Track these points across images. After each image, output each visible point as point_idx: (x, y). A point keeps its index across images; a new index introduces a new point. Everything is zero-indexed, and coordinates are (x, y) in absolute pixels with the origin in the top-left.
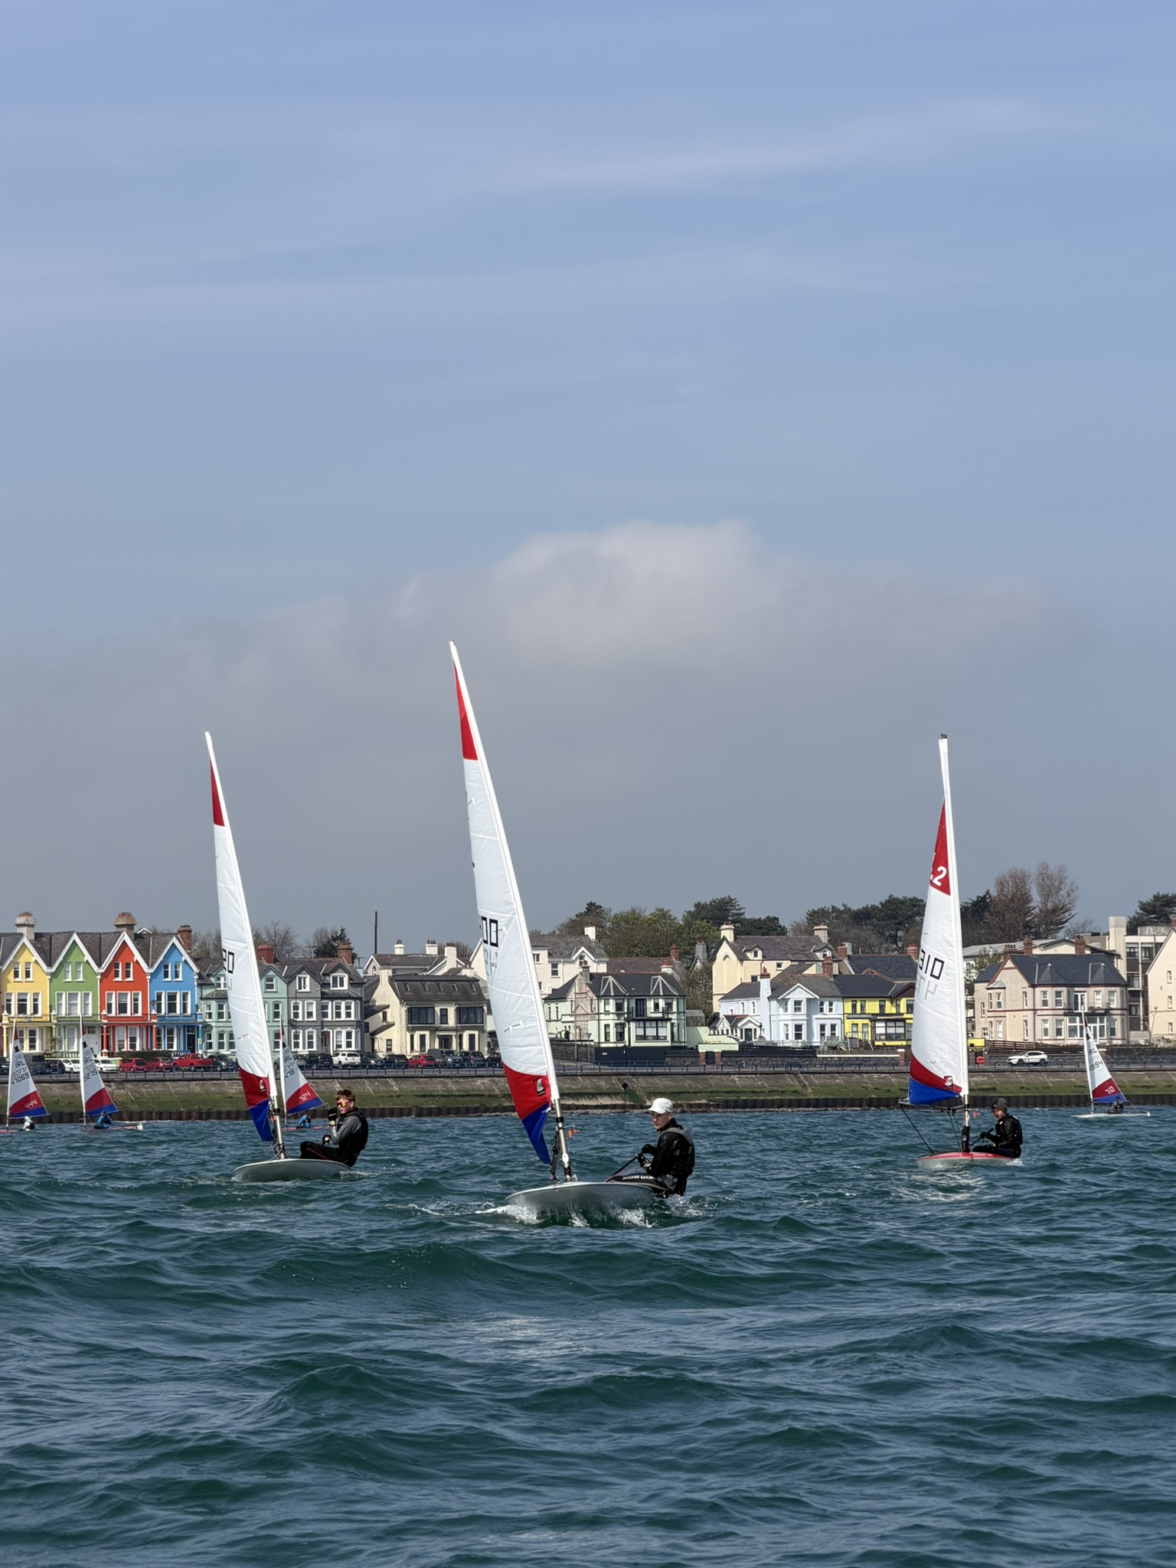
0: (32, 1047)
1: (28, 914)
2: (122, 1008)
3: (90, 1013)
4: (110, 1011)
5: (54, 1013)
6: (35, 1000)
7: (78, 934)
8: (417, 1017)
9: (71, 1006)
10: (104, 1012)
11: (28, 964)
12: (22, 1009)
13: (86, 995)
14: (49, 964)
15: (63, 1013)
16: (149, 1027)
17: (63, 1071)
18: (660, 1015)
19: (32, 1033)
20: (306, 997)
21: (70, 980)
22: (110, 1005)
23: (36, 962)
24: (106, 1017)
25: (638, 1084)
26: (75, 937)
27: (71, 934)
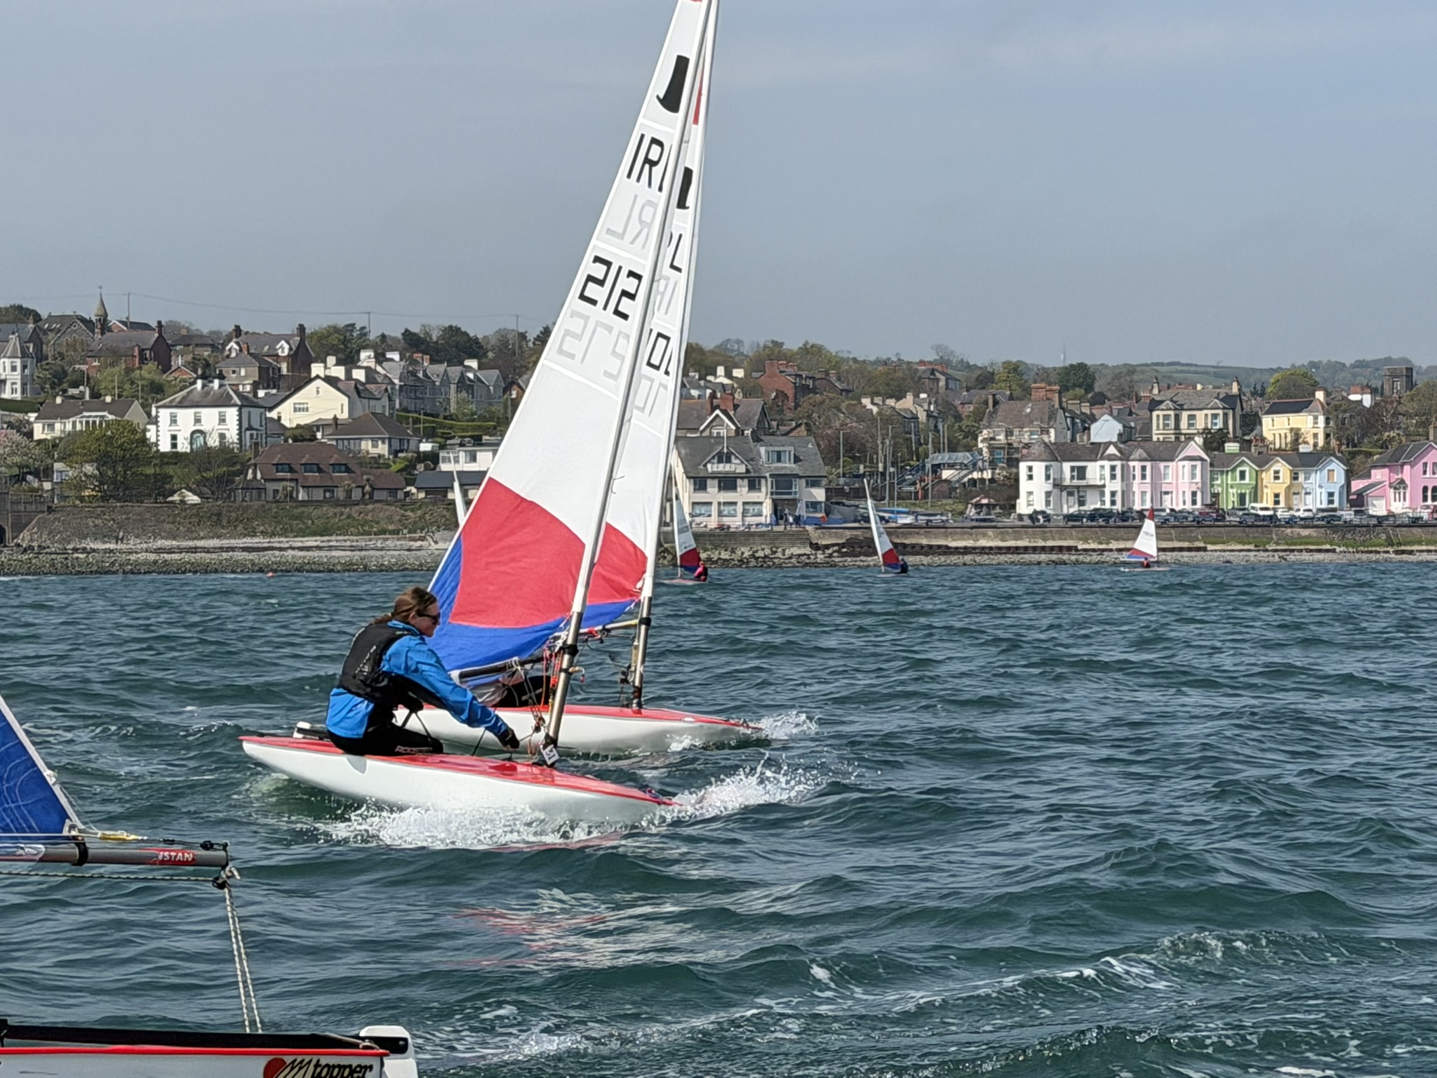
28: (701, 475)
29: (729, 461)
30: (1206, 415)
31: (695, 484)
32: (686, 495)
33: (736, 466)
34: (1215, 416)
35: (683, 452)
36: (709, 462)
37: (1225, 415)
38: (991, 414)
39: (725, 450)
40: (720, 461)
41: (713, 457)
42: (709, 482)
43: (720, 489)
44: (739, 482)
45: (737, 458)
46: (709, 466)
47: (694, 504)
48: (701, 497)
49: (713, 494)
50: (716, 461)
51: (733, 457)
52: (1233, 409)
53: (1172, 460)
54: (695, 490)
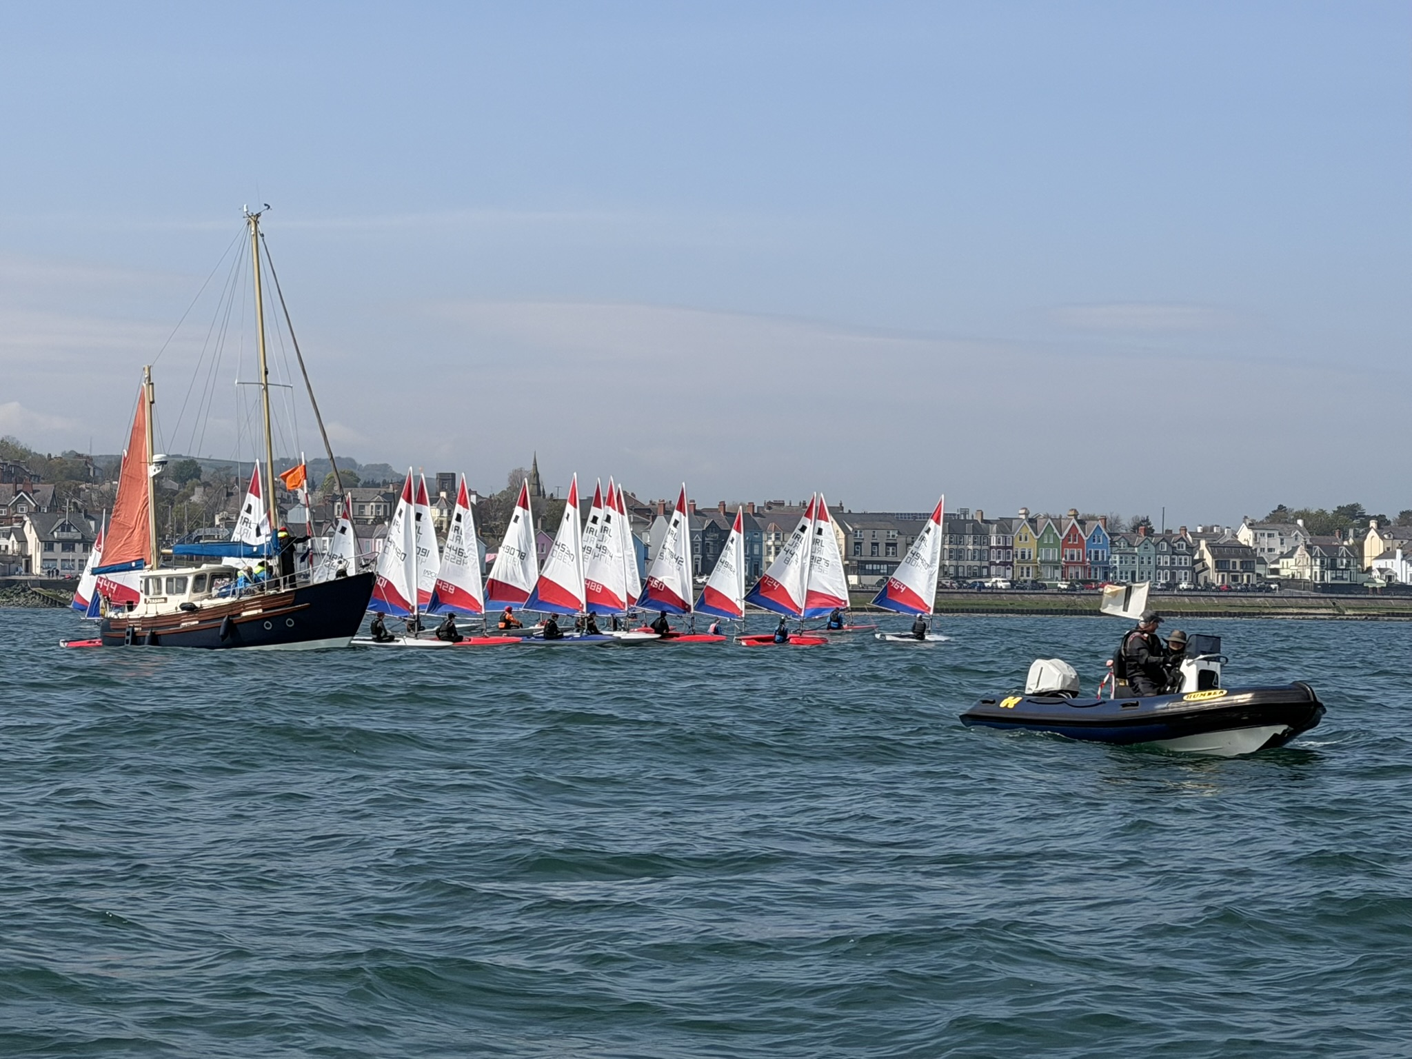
0: (1028, 576)
1: (1026, 508)
2: (1072, 557)
3: (1056, 559)
4: (1066, 558)
5: (1039, 558)
6: (1030, 552)
7: (1052, 519)
8: (1220, 565)
9: (1047, 555)
10: (1063, 559)
11: (1026, 533)
12: (1023, 556)
13: (1055, 550)
14: (1037, 534)
15: (1043, 558)
16: (1085, 567)
18: (1344, 567)
19: (1028, 569)
20: (1164, 554)
21: (1046, 542)
22: (1066, 555)
23: (1030, 533)
24: (1064, 561)
25: (1339, 603)
28: (50, 540)
29: (69, 530)
30: (372, 506)
31: (45, 546)
32: (39, 554)
33: (74, 534)
34: (378, 507)
35: (36, 523)
36: (55, 530)
37: (385, 506)
38: (226, 502)
39: (67, 523)
40: (63, 530)
41: (58, 528)
42: (55, 544)
43: (63, 550)
44: (77, 545)
45: (75, 528)
46: (55, 534)
47: (44, 560)
48: (49, 555)
49: (58, 551)
50: (59, 530)
51: (72, 528)
52: (391, 503)
53: (371, 538)
54: (45, 550)
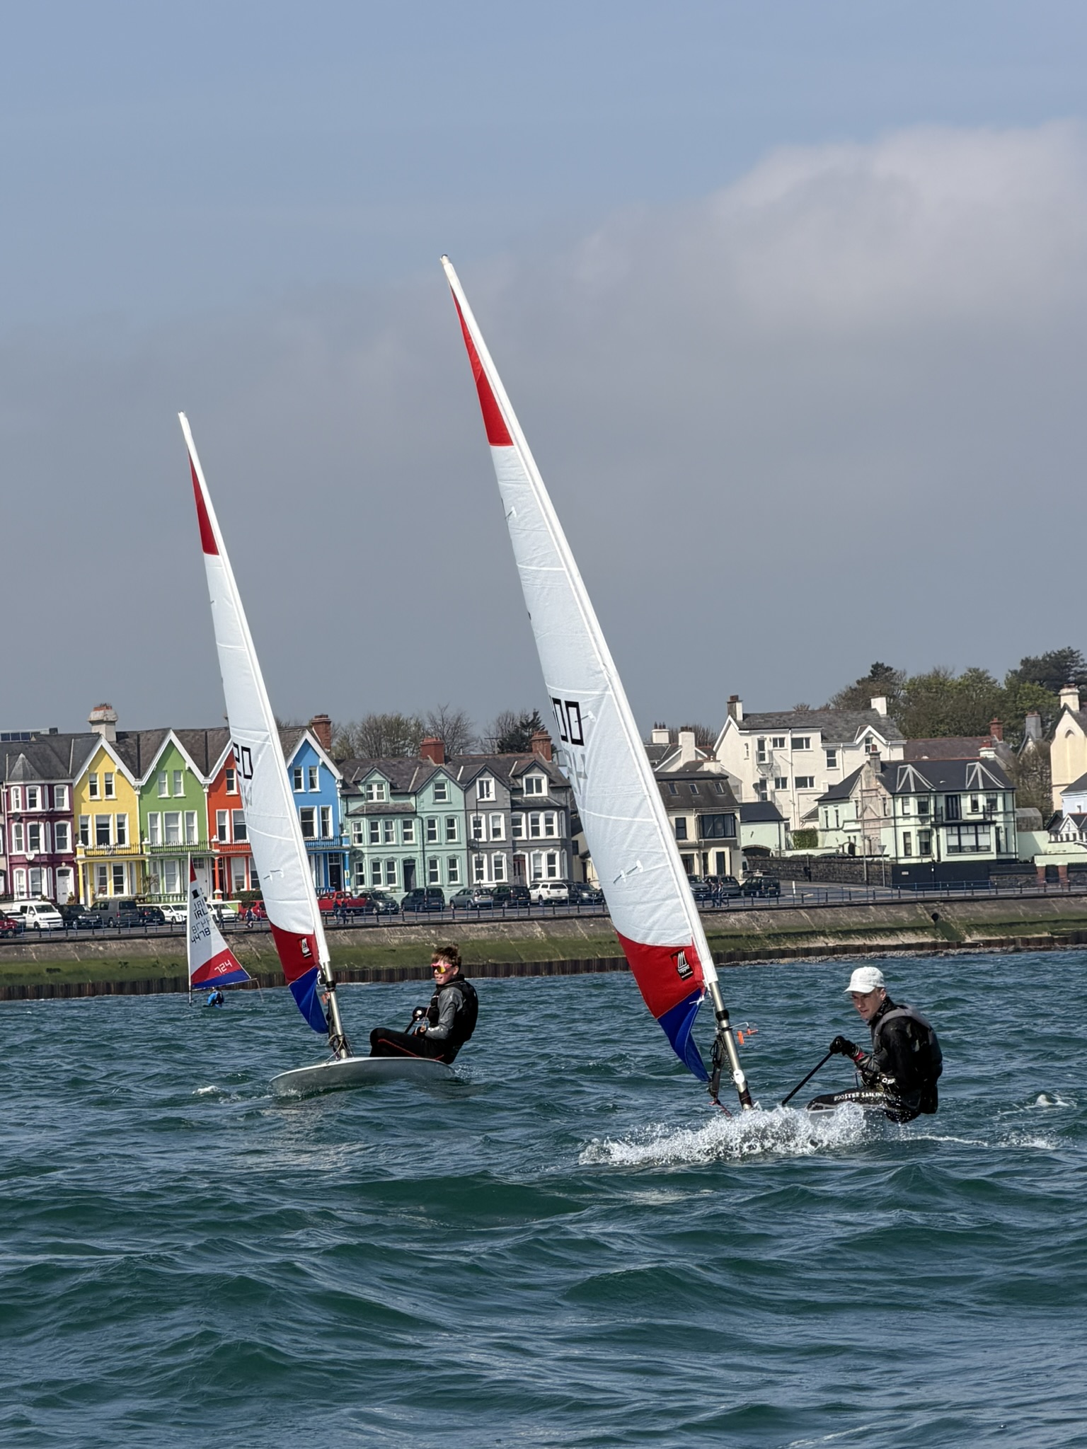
0: (119, 889)
1: (105, 706)
2: (240, 831)
3: (196, 840)
4: (222, 836)
5: (146, 841)
6: (120, 825)
7: (176, 732)
9: (169, 831)
10: (215, 839)
11: (108, 775)
12: (103, 837)
13: (190, 816)
14: (138, 775)
15: (159, 841)
17: (162, 921)
18: (979, 818)
19: (118, 870)
20: (489, 808)
21: (166, 795)
22: (222, 829)
23: (119, 772)
24: (217, 845)
25: (951, 913)
26: (172, 736)
27: (165, 732)
